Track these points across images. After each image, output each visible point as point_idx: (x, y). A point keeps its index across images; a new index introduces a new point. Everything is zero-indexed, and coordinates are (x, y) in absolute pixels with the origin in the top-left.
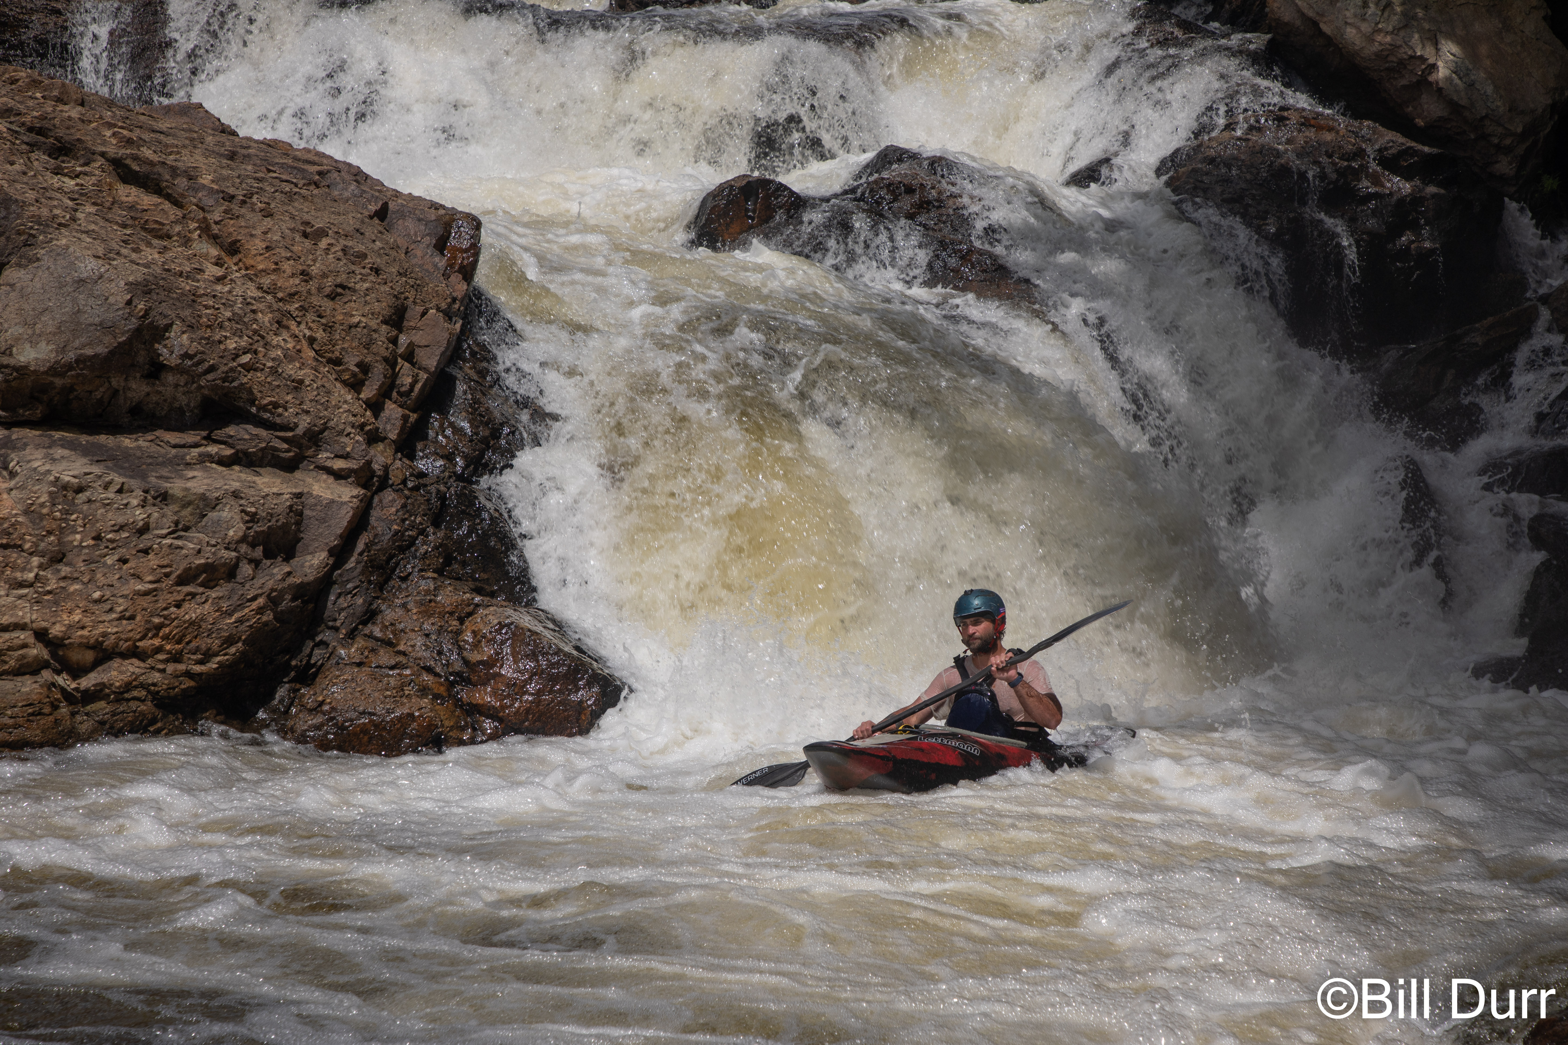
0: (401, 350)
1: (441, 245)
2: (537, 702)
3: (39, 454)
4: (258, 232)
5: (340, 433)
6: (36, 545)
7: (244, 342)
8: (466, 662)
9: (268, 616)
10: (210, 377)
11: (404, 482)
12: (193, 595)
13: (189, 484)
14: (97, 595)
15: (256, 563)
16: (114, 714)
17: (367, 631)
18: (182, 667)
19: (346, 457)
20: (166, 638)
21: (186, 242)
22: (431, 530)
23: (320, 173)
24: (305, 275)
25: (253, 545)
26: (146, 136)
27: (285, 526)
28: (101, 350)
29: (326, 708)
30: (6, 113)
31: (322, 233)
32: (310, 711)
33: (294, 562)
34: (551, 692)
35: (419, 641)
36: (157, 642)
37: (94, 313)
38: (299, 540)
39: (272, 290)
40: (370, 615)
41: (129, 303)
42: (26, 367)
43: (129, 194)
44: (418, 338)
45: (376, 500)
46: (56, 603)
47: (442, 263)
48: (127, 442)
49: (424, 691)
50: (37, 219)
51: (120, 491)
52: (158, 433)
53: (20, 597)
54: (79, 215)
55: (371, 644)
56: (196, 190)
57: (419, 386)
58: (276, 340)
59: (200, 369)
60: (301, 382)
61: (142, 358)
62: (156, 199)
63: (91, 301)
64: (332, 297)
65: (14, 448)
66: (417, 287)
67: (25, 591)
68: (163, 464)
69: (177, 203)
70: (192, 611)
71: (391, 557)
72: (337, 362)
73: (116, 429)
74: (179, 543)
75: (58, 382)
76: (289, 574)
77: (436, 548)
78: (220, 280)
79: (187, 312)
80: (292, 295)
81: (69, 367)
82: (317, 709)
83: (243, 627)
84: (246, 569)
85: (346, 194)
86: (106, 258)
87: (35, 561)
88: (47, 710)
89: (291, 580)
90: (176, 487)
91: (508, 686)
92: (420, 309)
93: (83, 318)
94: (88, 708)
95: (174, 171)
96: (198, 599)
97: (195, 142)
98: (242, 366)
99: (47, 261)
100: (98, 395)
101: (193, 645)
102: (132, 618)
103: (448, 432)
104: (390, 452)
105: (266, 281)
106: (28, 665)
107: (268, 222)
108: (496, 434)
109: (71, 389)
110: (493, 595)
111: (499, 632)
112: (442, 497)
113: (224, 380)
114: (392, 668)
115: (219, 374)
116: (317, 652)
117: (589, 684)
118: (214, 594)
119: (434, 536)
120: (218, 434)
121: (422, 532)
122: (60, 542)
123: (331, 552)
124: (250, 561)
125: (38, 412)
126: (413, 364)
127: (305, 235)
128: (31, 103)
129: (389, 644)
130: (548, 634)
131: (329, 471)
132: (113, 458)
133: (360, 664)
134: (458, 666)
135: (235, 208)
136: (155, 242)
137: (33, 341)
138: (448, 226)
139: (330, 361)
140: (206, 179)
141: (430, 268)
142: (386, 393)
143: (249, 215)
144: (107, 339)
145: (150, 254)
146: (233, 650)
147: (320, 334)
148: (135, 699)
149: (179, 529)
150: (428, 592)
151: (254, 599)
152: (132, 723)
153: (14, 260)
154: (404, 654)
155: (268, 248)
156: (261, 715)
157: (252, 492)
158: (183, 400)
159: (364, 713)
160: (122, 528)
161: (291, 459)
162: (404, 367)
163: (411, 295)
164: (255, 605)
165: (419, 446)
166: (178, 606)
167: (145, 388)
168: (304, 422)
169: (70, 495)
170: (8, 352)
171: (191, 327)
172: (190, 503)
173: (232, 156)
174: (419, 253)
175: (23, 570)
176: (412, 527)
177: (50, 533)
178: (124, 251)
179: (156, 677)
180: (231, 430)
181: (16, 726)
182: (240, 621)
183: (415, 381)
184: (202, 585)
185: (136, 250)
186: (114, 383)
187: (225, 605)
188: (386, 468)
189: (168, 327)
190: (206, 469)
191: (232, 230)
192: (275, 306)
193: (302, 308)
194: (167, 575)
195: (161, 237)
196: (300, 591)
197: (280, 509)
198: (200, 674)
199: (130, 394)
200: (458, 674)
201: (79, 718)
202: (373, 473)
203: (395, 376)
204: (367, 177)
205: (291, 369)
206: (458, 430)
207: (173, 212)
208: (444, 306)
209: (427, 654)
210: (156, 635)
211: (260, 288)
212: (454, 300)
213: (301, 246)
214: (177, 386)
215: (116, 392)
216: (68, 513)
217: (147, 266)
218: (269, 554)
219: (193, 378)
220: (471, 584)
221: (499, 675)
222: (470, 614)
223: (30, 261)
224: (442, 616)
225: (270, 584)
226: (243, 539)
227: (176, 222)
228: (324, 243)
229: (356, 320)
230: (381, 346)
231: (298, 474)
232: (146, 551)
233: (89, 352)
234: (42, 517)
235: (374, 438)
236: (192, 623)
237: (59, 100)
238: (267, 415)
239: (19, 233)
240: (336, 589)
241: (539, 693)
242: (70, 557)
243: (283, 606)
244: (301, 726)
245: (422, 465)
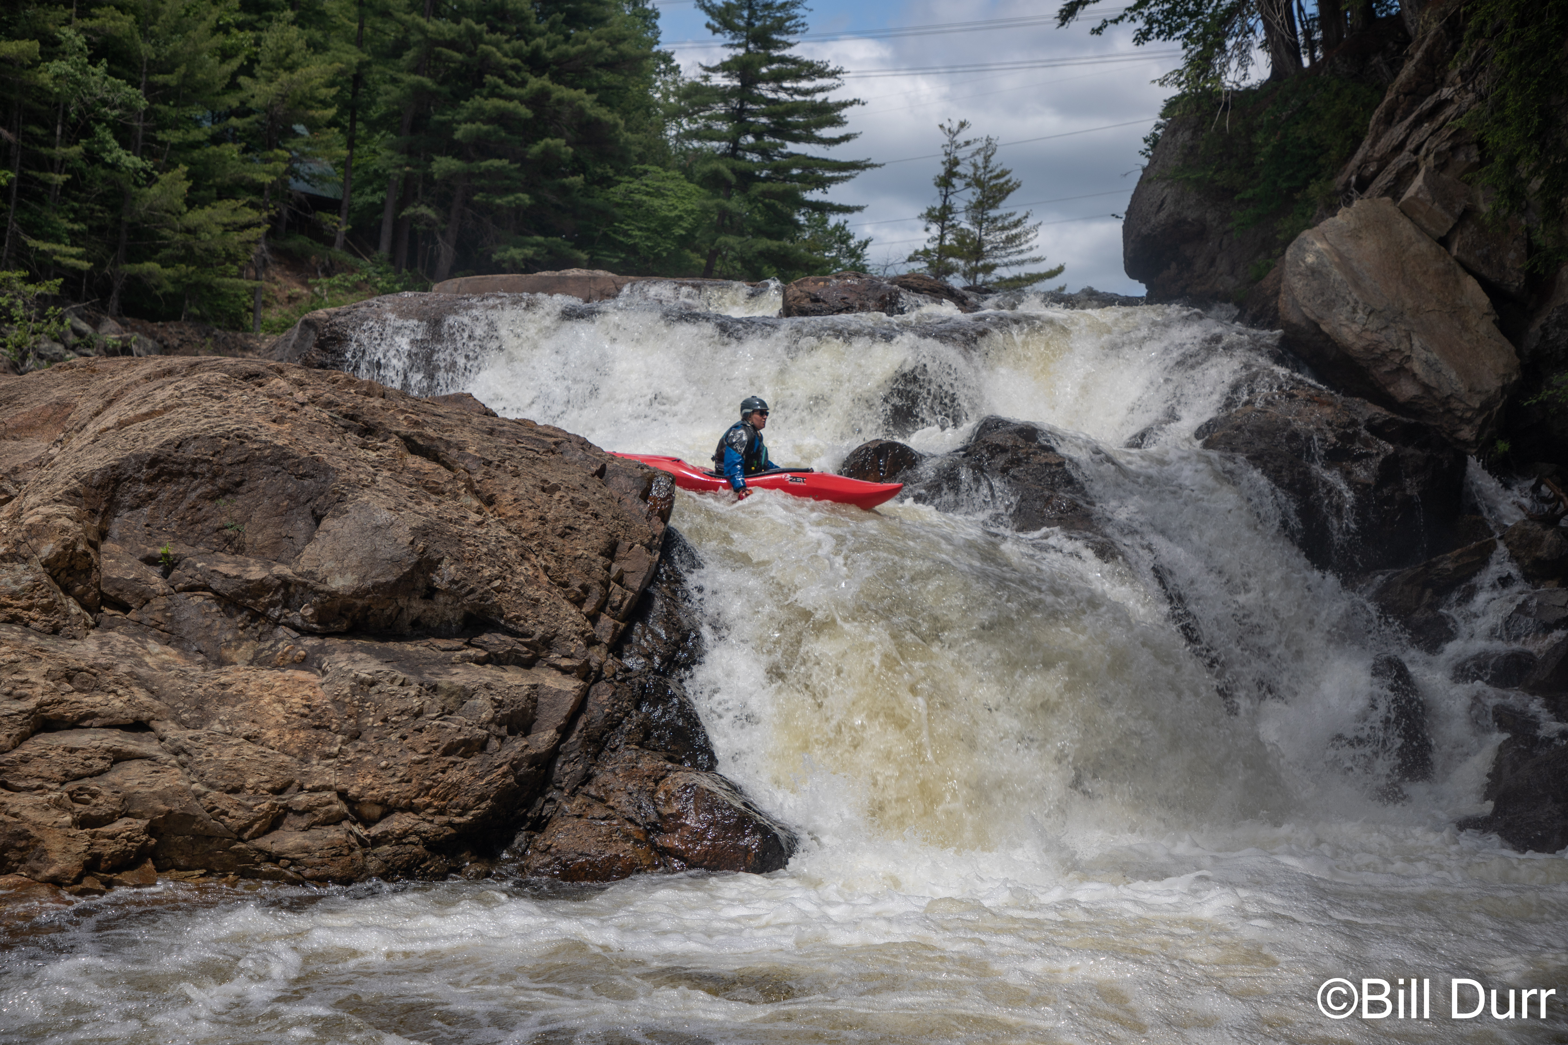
0: (613, 575)
1: (645, 496)
2: (714, 846)
3: (344, 657)
4: (508, 488)
5: (566, 639)
6: (340, 726)
7: (496, 571)
8: (660, 815)
9: (511, 779)
10: (470, 597)
11: (614, 676)
12: (455, 763)
13: (454, 679)
14: (383, 764)
15: (502, 739)
16: (395, 854)
17: (585, 790)
18: (445, 819)
19: (570, 657)
20: (434, 796)
21: (456, 496)
22: (634, 712)
23: (556, 443)
24: (543, 520)
25: (500, 725)
26: (428, 419)
27: (524, 710)
28: (391, 578)
29: (553, 850)
30: (328, 404)
31: (556, 488)
32: (542, 852)
33: (531, 737)
34: (724, 838)
35: (624, 798)
36: (427, 799)
37: (386, 550)
38: (535, 721)
39: (517, 532)
40: (587, 778)
41: (412, 543)
42: (336, 592)
43: (415, 462)
44: (626, 566)
45: (593, 689)
46: (354, 770)
47: (645, 508)
48: (409, 647)
49: (627, 837)
50: (348, 482)
51: (402, 685)
52: (432, 640)
53: (328, 766)
54: (378, 478)
55: (588, 800)
56: (464, 458)
57: (626, 602)
58: (519, 569)
59: (463, 591)
60: (538, 600)
61: (420, 584)
62: (435, 465)
63: (384, 542)
64: (562, 536)
65: (326, 653)
66: (626, 528)
67: (331, 761)
68: (434, 664)
69: (449, 468)
70: (453, 776)
71: (604, 733)
72: (565, 585)
73: (401, 637)
74: (445, 723)
75: (359, 603)
76: (526, 746)
77: (638, 726)
78: (479, 524)
79: (455, 549)
80: (532, 535)
81: (368, 591)
82: (546, 851)
83: (491, 788)
84: (494, 743)
85: (575, 459)
86: (396, 510)
87: (339, 738)
88: (345, 852)
89: (528, 751)
90: (443, 681)
91: (691, 833)
92: (628, 544)
93: (379, 555)
94: (376, 851)
95: (448, 444)
96: (459, 766)
97: (465, 423)
98: (494, 588)
99: (353, 513)
100: (388, 612)
101: (454, 801)
102: (409, 781)
103: (649, 637)
104: (604, 652)
105: (513, 525)
106: (333, 817)
107: (516, 481)
108: (685, 638)
109: (369, 608)
110: (681, 762)
111: (684, 791)
112: (643, 687)
113: (481, 600)
114: (603, 819)
115: (477, 595)
116: (547, 806)
117: (754, 833)
118: (470, 763)
119: (636, 718)
120: (476, 640)
121: (627, 714)
122: (358, 724)
123: (559, 730)
124: (498, 737)
125: (345, 625)
126: (622, 586)
127: (543, 490)
128: (346, 397)
129: (601, 800)
130: (722, 793)
131: (558, 668)
132: (398, 660)
133: (579, 816)
134: (653, 818)
135: (492, 470)
136: (433, 497)
137: (342, 573)
138: (650, 481)
139: (560, 584)
140: (471, 450)
141: (636, 512)
142: (601, 608)
143: (502, 476)
144: (396, 570)
145: (429, 506)
146: (483, 805)
147: (552, 564)
148: (410, 843)
149: (446, 713)
150: (631, 760)
151: (500, 766)
152: (408, 862)
153: (330, 512)
154: (612, 808)
155: (515, 500)
156: (505, 855)
157: (500, 684)
158: (450, 615)
159: (581, 854)
160: (403, 712)
161: (529, 659)
162: (615, 587)
163: (621, 533)
164: (500, 771)
165: (626, 647)
166: (443, 772)
167: (423, 607)
168: (539, 631)
169: (366, 688)
170: (324, 581)
171: (457, 560)
172: (453, 693)
173: (491, 432)
174: (628, 502)
175: (330, 745)
176: (620, 710)
177: (350, 717)
178: (410, 504)
179: (426, 826)
180: (485, 637)
181: (323, 864)
182: (489, 783)
183: (624, 599)
184: (461, 756)
185: (419, 503)
186: (400, 603)
187: (478, 771)
188: (601, 665)
189: (440, 561)
190: (466, 667)
191: (490, 487)
192: (520, 543)
193: (540, 545)
194: (436, 748)
195: (437, 494)
196: (534, 760)
197: (520, 697)
198: (459, 824)
199: (411, 611)
200: (654, 824)
201: (369, 858)
202: (590, 669)
203: (608, 595)
204: (591, 445)
205: (530, 591)
206: (656, 635)
207: (446, 474)
208: (646, 541)
209: (630, 808)
210: (426, 794)
211: (509, 530)
212: (654, 537)
213: (540, 497)
214: (446, 604)
215: (401, 609)
216: (364, 701)
217: (426, 515)
218: (511, 732)
219: (458, 598)
220: (664, 754)
221: (684, 825)
222: (663, 777)
223: (342, 513)
224: (642, 778)
225: (512, 755)
226: (492, 721)
227: (448, 482)
228: (557, 496)
229: (580, 553)
230: (598, 572)
231: (534, 670)
232: (420, 730)
233: (382, 580)
234: (345, 705)
235: (591, 642)
236: (453, 785)
237: (367, 394)
238: (512, 626)
239: (334, 493)
240: (562, 758)
241: (714, 839)
242: (364, 734)
243: (521, 771)
244: (534, 864)
245: (629, 662)
